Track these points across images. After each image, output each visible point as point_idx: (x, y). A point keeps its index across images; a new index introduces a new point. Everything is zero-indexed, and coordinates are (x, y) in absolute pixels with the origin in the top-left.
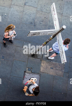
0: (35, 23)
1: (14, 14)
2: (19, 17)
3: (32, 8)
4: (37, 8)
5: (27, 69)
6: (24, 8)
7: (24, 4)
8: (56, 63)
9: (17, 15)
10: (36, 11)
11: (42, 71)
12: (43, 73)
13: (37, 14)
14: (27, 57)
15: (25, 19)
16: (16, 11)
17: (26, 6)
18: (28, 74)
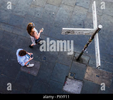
0: (84, 25)
1: (62, 14)
2: (67, 17)
3: (83, 9)
4: (88, 9)
5: (70, 73)
6: (75, 9)
7: (74, 4)
8: (104, 70)
9: (66, 15)
10: (87, 12)
11: (86, 79)
12: (87, 80)
13: (88, 15)
14: (72, 61)
15: (74, 20)
16: (66, 10)
17: (76, 7)
18: (70, 80)
